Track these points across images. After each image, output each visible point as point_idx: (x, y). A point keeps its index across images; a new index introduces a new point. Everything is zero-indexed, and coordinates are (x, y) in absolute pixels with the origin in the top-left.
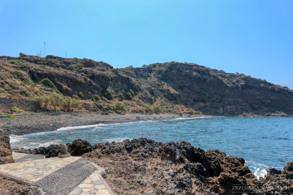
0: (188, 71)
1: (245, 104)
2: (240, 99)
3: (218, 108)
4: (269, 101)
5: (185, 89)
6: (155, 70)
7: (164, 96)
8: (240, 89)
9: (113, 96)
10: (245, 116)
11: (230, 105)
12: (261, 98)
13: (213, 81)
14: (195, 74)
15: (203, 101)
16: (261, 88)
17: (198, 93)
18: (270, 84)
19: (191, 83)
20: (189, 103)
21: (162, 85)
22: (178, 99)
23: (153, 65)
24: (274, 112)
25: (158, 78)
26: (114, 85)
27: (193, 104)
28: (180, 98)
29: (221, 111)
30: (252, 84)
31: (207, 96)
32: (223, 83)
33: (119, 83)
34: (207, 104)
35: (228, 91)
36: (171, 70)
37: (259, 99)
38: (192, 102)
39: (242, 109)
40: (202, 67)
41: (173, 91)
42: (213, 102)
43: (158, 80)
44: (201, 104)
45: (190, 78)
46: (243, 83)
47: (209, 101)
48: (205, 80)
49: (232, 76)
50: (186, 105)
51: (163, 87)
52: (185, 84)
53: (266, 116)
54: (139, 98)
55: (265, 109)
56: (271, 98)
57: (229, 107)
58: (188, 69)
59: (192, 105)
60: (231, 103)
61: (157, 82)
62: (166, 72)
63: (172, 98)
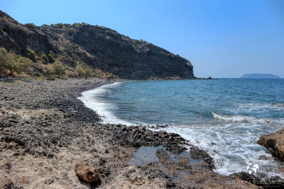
0: (101, 34)
1: (149, 69)
2: (145, 64)
3: (131, 73)
4: (167, 67)
5: (99, 53)
6: (64, 31)
7: (82, 59)
8: (146, 55)
9: (36, 57)
10: (153, 79)
11: (139, 70)
12: (161, 64)
13: (126, 46)
14: (108, 38)
15: (118, 66)
16: (161, 55)
17: (112, 57)
18: (168, 52)
19: (104, 48)
20: (104, 68)
21: (77, 48)
22: (94, 63)
23: (58, 24)
24: (172, 76)
25: (71, 40)
26: (33, 44)
27: (108, 68)
28: (96, 62)
29: (133, 75)
30: (154, 51)
31: (121, 61)
32: (133, 49)
33: (37, 42)
34: (121, 69)
35: (137, 56)
36: (82, 31)
37: (160, 65)
38: (108, 66)
39: (148, 73)
40: (114, 31)
41: (89, 55)
42: (126, 66)
43: (71, 43)
44: (116, 68)
45: (104, 42)
46: (147, 50)
47: (122, 66)
48: (118, 44)
49: (138, 42)
50: (102, 69)
51: (78, 50)
52: (98, 48)
53: (167, 79)
54: (61, 61)
55: (165, 73)
56: (169, 64)
57: (138, 71)
58: (100, 32)
59: (108, 70)
60: (140, 68)
61: (71, 45)
62: (78, 33)
63: (89, 62)
